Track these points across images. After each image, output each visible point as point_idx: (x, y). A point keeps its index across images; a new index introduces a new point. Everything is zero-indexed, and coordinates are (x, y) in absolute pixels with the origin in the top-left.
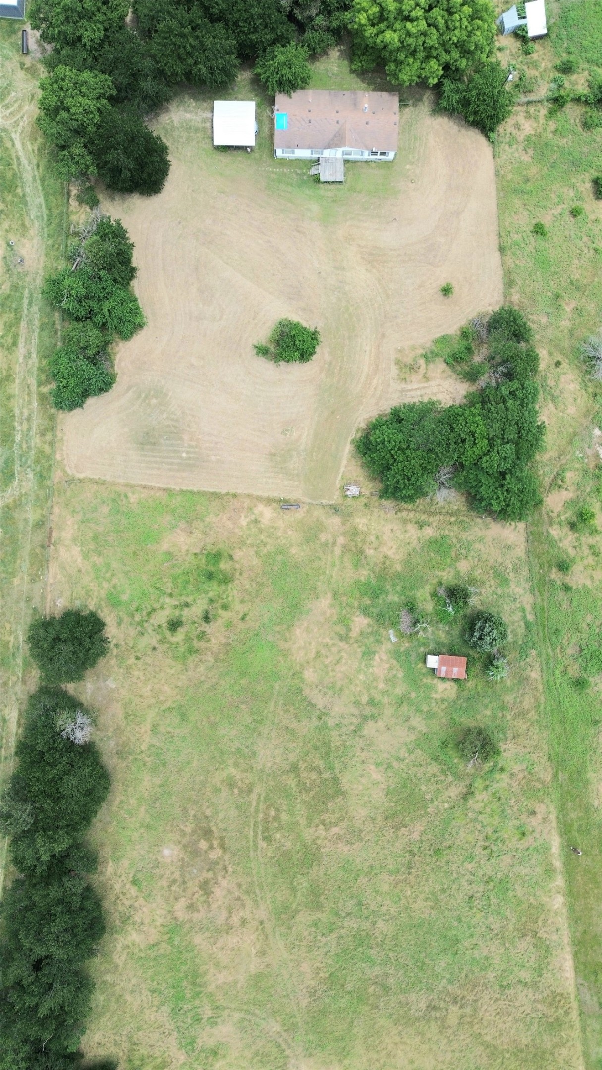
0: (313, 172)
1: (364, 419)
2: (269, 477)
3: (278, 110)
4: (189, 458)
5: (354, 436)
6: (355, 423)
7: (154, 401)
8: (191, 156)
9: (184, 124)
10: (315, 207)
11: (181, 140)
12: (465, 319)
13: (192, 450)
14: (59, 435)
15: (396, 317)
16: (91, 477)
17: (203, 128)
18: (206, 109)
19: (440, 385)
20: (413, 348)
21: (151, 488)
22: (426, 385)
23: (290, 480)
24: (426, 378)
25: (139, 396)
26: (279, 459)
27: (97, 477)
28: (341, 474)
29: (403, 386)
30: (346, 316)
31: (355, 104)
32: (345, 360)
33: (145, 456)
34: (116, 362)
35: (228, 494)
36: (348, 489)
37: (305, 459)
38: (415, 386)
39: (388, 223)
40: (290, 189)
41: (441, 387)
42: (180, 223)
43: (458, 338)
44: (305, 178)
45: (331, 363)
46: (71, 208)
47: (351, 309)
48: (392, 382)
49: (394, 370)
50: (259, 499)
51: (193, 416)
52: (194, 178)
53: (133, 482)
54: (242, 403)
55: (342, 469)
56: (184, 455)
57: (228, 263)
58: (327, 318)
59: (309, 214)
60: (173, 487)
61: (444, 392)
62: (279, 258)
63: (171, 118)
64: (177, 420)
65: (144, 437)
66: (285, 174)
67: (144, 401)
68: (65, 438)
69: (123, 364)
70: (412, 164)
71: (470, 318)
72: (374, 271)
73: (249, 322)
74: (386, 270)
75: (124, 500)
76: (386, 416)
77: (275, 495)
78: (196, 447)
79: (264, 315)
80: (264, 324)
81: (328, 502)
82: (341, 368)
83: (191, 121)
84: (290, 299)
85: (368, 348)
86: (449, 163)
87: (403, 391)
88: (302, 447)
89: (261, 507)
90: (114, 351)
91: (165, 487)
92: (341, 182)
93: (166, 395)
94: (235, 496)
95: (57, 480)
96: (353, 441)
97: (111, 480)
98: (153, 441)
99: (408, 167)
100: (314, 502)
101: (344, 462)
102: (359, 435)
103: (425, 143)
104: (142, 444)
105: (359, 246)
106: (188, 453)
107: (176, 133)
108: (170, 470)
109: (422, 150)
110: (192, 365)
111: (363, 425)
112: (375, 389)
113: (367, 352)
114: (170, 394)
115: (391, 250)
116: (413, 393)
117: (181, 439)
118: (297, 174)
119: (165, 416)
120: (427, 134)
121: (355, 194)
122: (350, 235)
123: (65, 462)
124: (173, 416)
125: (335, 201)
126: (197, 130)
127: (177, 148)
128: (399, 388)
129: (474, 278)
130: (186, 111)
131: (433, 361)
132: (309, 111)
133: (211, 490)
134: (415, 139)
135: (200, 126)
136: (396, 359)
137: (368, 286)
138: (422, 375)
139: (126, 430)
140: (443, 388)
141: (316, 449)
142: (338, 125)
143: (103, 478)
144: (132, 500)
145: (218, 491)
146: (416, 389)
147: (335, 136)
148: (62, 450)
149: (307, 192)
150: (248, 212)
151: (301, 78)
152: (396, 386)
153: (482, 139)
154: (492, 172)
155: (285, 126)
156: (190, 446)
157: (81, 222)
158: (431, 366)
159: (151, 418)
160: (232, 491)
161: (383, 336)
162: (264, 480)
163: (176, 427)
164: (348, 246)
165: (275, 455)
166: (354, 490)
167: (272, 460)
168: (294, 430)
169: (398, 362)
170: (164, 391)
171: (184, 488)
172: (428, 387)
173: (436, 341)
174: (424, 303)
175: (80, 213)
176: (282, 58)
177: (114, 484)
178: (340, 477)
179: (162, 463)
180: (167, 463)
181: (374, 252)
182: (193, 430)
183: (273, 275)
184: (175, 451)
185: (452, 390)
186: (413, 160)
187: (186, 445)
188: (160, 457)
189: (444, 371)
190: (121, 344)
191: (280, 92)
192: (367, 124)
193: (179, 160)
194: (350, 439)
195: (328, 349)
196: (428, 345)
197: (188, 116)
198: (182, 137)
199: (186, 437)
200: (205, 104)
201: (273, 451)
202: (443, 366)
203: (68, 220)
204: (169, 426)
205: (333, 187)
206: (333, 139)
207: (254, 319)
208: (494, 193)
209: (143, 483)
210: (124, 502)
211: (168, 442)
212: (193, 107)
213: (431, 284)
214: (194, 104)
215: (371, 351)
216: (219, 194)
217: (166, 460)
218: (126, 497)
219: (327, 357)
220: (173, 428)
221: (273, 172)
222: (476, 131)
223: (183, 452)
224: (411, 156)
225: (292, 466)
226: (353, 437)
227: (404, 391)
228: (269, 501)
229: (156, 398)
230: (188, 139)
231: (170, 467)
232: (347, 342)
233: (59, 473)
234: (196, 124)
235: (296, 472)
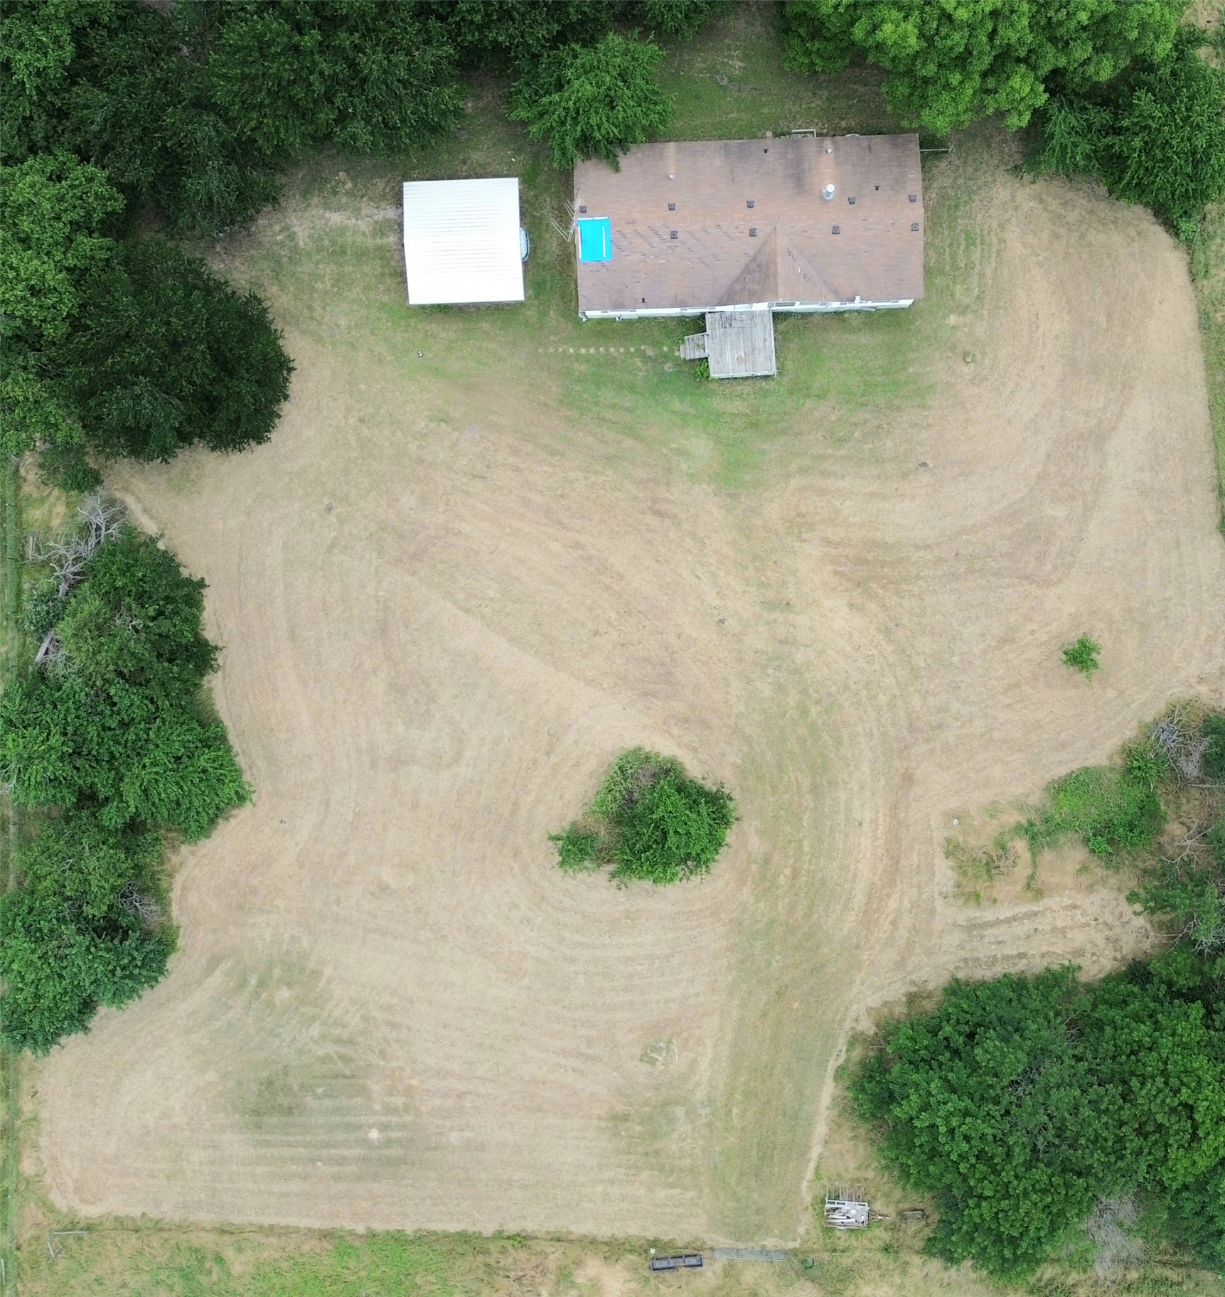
0: (689, 350)
1: (869, 1010)
2: (612, 1182)
3: (583, 210)
4: (389, 1143)
5: (844, 1056)
6: (843, 1020)
7: (284, 994)
8: (349, 328)
9: (326, 242)
10: (700, 446)
11: (319, 285)
12: (1135, 724)
13: (394, 1120)
14: (27, 1106)
15: (940, 726)
16: (122, 1212)
17: (380, 248)
18: (383, 197)
19: (1075, 907)
20: (993, 810)
21: (286, 1231)
22: (1035, 908)
23: (672, 1186)
24: (1033, 889)
25: (243, 984)
26: (638, 1129)
27: (136, 1212)
28: (812, 1165)
29: (973, 913)
30: (802, 730)
31: (799, 179)
32: (806, 848)
33: (267, 1144)
34: (175, 895)
35: (499, 1235)
36: (834, 1210)
37: (710, 1125)
38: (1005, 912)
39: (904, 476)
40: (627, 400)
41: (1078, 912)
42: (329, 509)
43: (1115, 777)
44: (668, 367)
45: (766, 861)
46: (27, 489)
47: (814, 711)
48: (939, 905)
49: (945, 872)
50: (591, 1243)
51: (394, 1026)
52: (363, 387)
53: (237, 1219)
54: (526, 982)
55: (816, 1151)
56: (374, 1134)
57: (468, 611)
58: (748, 740)
59: (684, 466)
60: (348, 1226)
61: (1088, 925)
62: (608, 588)
63: (286, 228)
64: (350, 1042)
65: (260, 1094)
66: (611, 362)
67: (256, 995)
68: (44, 1114)
69: (193, 899)
70: (963, 310)
71: (1148, 719)
72: (872, 606)
73: (535, 762)
74: (906, 603)
75: (216, 1269)
76: (930, 996)
77: (633, 1229)
78: (406, 1110)
79: (576, 743)
80: (577, 765)
81: (782, 1244)
82: (796, 873)
83: (342, 230)
84: (646, 694)
85: (868, 815)
86: (1068, 302)
87: (972, 927)
88: (700, 1095)
89: (593, 1267)
90: (167, 867)
91: (326, 1225)
92: (767, 377)
93: (316, 974)
94: (522, 1240)
95: (27, 1234)
96: (840, 1072)
97: (176, 1218)
98: (285, 1101)
99: (953, 319)
100: (742, 1246)
101: (821, 1129)
102: (858, 1053)
103: (998, 252)
104: (256, 1112)
105: (829, 542)
106: (383, 1128)
107: (304, 269)
108: (337, 1178)
109: (989, 272)
110: (384, 888)
111: (867, 1026)
112: (893, 923)
113: (866, 827)
114: (328, 971)
115: (917, 547)
116: (1001, 932)
117: (363, 1091)
118: (646, 359)
119: (315, 1030)
120: (1001, 226)
121: (809, 403)
122: (800, 515)
123: (48, 1179)
124: (338, 1031)
125: (754, 425)
126: (361, 255)
127: (310, 308)
128: (961, 919)
129: (1152, 610)
130: (327, 207)
131: (1053, 845)
132: (671, 208)
133: (453, 1227)
134: (970, 241)
135: (369, 242)
136: (948, 840)
137: (858, 649)
138: (1024, 881)
139: (211, 1076)
140: (1084, 913)
141: (738, 1097)
142: (752, 240)
143: (154, 1214)
144: (237, 1269)
145: (471, 1229)
146: (1008, 921)
147: (747, 270)
148: (36, 1147)
149: (676, 405)
150: (516, 469)
151: (644, 129)
152: (950, 913)
153: (1158, 234)
154: (1188, 319)
155: (605, 251)
156: (389, 1110)
157: (55, 523)
158: (1047, 856)
159: (277, 1042)
160: (512, 1228)
161: (908, 779)
162: (600, 1189)
163: (345, 1059)
164: (797, 545)
165: (625, 1118)
166: (853, 1212)
167: (617, 1134)
168: (674, 1047)
169: (952, 849)
170: (311, 965)
171: (378, 1227)
172: (1043, 913)
173: (1061, 787)
174: (1017, 685)
175: (52, 499)
176: (583, 88)
177: (183, 1228)
178: (809, 1174)
179: (313, 1161)
180: (329, 1161)
181: (870, 557)
182: (394, 1064)
183: (596, 633)
184: (349, 1127)
185: (1108, 917)
186: (967, 301)
187: (378, 1107)
188: (306, 1145)
189: (1084, 869)
190: (184, 849)
191: (587, 157)
192: (836, 231)
193: (319, 340)
194: (832, 1066)
195: (757, 823)
196: (1035, 799)
197: (336, 218)
198: (320, 278)
199: (376, 1087)
200: (380, 184)
201: (620, 1108)
202: (1078, 855)
203: (19, 524)
204: (326, 1059)
205: (746, 388)
206: (740, 279)
207: (548, 754)
208: (1198, 375)
209: (266, 1221)
210: (215, 1277)
211: (327, 1102)
212: (346, 193)
213: (1033, 632)
214: (349, 185)
215: (874, 821)
216: (432, 425)
217: (324, 1153)
218: (219, 1260)
219: (756, 844)
220: (340, 1064)
221: (578, 357)
222: (1139, 209)
223: (370, 1127)
224: (958, 289)
225: (674, 1147)
226: (841, 1061)
227: (974, 927)
228: (613, 1249)
229: (289, 985)
230: (339, 280)
231: (336, 1169)
232: (808, 800)
233: (33, 1212)
234: (359, 239)
235: (687, 1162)
